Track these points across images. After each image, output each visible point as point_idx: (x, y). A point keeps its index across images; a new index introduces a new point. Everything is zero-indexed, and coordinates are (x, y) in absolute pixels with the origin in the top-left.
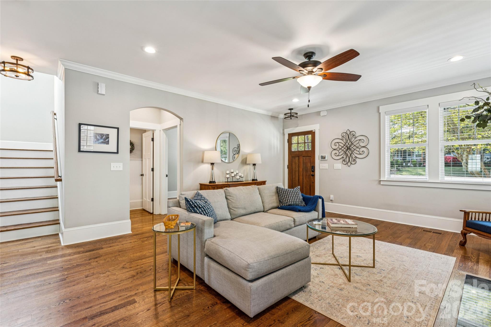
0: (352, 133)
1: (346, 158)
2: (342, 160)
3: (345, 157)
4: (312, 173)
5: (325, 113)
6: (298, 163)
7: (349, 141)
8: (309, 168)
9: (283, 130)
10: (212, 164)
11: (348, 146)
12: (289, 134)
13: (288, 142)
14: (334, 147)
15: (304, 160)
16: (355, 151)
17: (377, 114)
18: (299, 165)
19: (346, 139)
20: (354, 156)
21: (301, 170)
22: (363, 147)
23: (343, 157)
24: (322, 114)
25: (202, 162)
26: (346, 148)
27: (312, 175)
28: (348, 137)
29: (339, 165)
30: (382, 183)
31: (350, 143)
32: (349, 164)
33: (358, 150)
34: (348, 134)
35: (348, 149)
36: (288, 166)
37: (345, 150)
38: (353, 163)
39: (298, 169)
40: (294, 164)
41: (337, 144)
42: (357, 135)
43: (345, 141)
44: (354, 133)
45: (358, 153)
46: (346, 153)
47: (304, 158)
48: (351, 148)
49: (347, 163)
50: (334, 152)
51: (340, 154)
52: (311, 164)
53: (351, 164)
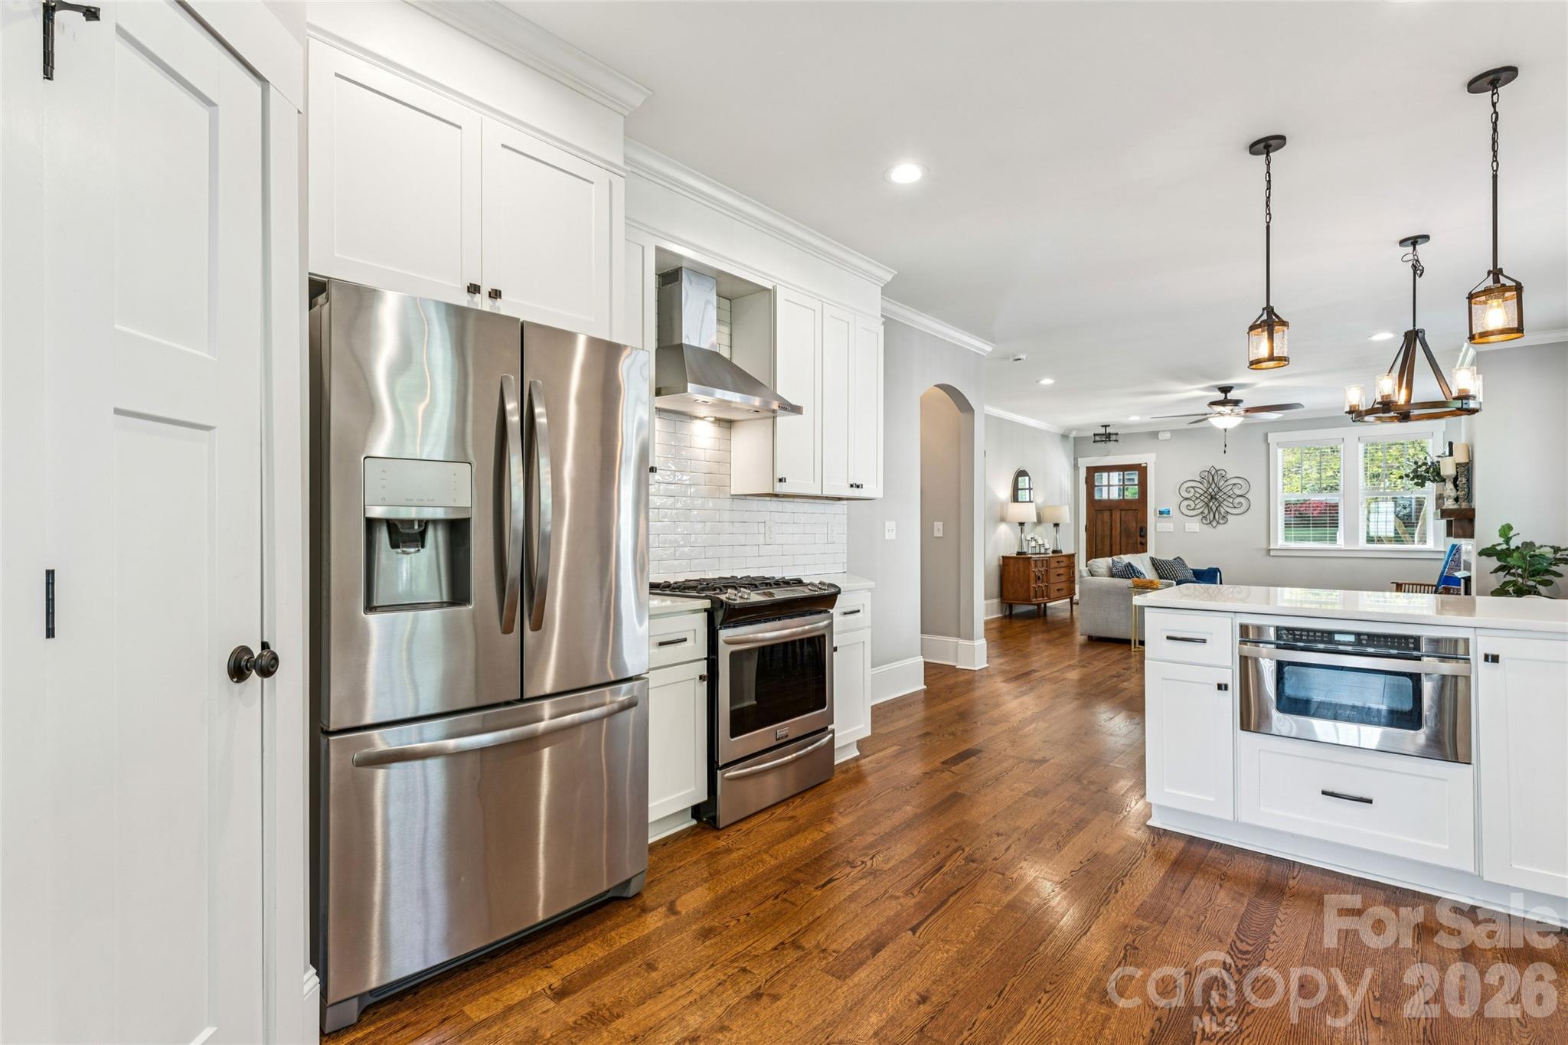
0: (1219, 472)
1: (1209, 513)
2: (1201, 517)
3: (1206, 512)
4: (1140, 539)
5: (1168, 435)
6: (1109, 521)
7: (1213, 486)
8: (1133, 530)
9: (1076, 459)
10: (1022, 524)
11: (1213, 493)
12: (1088, 468)
13: (1087, 482)
14: (1186, 495)
15: (1123, 516)
16: (1225, 503)
17: (1263, 446)
18: (1111, 525)
19: (1208, 482)
20: (1222, 511)
21: (1116, 532)
22: (1240, 496)
23: (1202, 513)
24: (1161, 436)
25: (1003, 520)
26: (1209, 497)
27: (1141, 543)
28: (1213, 479)
29: (1195, 525)
30: (1272, 553)
31: (1216, 490)
32: (1214, 523)
33: (1231, 500)
34: (1213, 473)
35: (1212, 498)
36: (1086, 527)
37: (1206, 500)
38: (1222, 522)
39: (1108, 533)
40: (1099, 523)
41: (1192, 490)
42: (1228, 476)
43: (1206, 485)
44: (1224, 473)
45: (1231, 505)
46: (1208, 505)
47: (1123, 513)
48: (1217, 497)
49: (1211, 522)
50: (1186, 503)
51: (1197, 507)
52: (1137, 523)
53: (1218, 523)
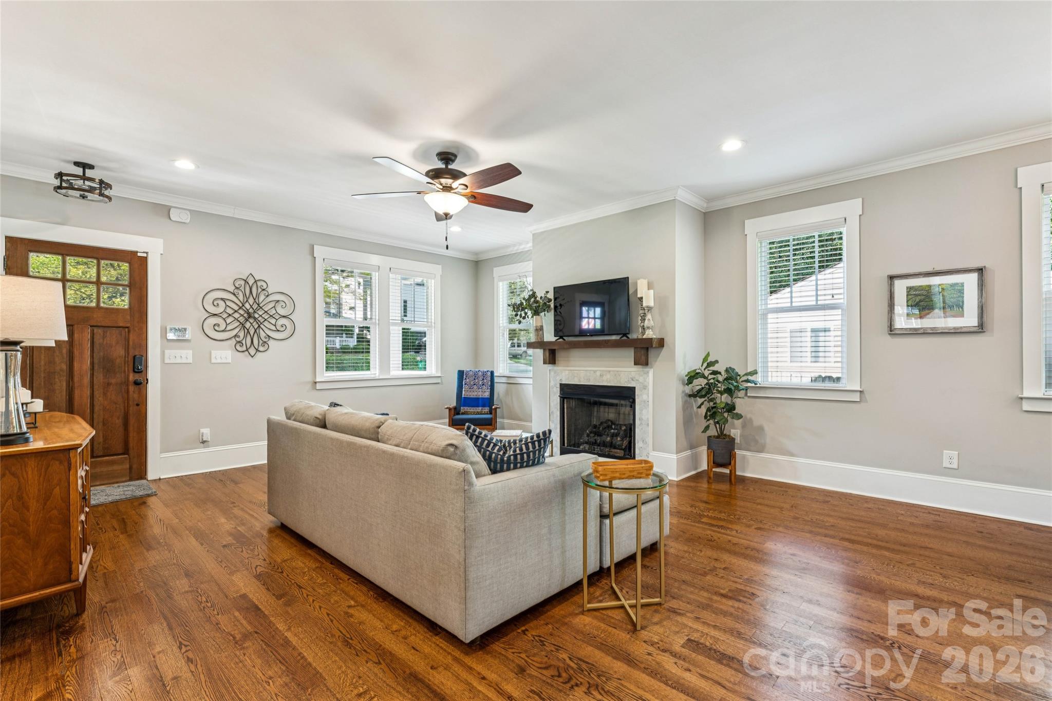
0: (259, 284)
1: (245, 337)
2: (233, 341)
3: (242, 334)
4: (132, 377)
5: (186, 218)
7: (251, 301)
11: (251, 311)
12: (10, 239)
13: (6, 266)
14: (213, 310)
15: (96, 337)
16: (266, 323)
17: (309, 258)
18: (70, 351)
19: (244, 295)
20: (262, 334)
22: (284, 317)
23: (236, 336)
24: (175, 215)
26: (245, 315)
27: (134, 383)
28: (251, 292)
29: (224, 354)
30: (318, 386)
31: (255, 306)
32: (252, 351)
33: (273, 321)
34: (250, 283)
35: (250, 317)
37: (242, 319)
38: (261, 349)
41: (222, 303)
42: (270, 290)
43: (241, 298)
44: (264, 285)
45: (274, 328)
46: (244, 327)
47: (99, 332)
48: (256, 316)
49: (247, 350)
50: (213, 320)
51: (229, 328)
52: (127, 349)
53: (257, 350)
